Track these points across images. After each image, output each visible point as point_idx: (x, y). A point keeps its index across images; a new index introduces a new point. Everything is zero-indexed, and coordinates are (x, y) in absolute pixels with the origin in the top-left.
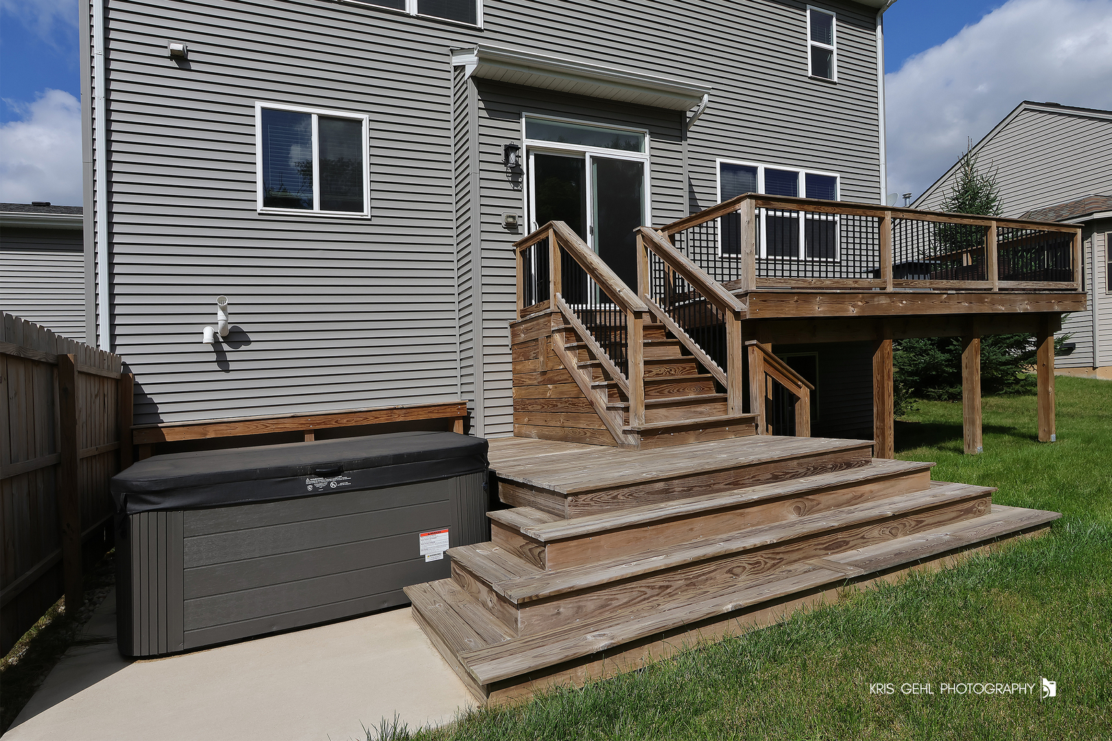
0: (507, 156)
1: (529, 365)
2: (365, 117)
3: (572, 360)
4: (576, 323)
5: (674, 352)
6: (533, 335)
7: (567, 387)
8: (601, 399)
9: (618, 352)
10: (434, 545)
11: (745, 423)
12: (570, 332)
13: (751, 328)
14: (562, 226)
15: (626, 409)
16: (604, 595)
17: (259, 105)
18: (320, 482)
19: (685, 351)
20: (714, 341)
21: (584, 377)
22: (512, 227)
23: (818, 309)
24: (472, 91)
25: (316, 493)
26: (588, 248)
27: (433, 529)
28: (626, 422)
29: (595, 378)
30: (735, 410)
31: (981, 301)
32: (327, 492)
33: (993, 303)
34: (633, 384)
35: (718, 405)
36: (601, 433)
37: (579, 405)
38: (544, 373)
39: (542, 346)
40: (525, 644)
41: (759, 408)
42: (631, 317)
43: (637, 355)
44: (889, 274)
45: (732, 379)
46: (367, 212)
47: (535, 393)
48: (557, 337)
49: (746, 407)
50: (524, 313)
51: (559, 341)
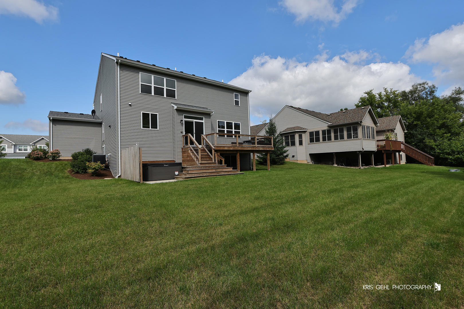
0: (181, 122)
1: (185, 155)
2: (158, 114)
3: (191, 154)
4: (192, 149)
5: (206, 154)
6: (186, 150)
7: (191, 158)
8: (195, 159)
9: (197, 153)
10: (177, 173)
11: (215, 163)
12: (191, 150)
13: (216, 151)
14: (190, 134)
15: (199, 161)
16: (194, 174)
17: (142, 112)
18: (165, 165)
19: (208, 154)
20: (211, 151)
21: (193, 156)
22: (182, 132)
23: (226, 149)
24: (175, 111)
25: (165, 166)
26: (194, 139)
27: (177, 171)
28: (199, 162)
29: (195, 157)
30: (213, 161)
31: (254, 148)
32: (166, 166)
33: (256, 148)
34: (199, 157)
35: (211, 161)
36: (195, 164)
37: (193, 160)
38: (187, 156)
39: (187, 152)
40: (186, 179)
41: (217, 161)
42: (199, 149)
43: (200, 154)
44: (238, 144)
45: (213, 157)
46: (158, 129)
47: (186, 159)
48: (189, 151)
49: (215, 161)
50: (184, 146)
51: (190, 151)
